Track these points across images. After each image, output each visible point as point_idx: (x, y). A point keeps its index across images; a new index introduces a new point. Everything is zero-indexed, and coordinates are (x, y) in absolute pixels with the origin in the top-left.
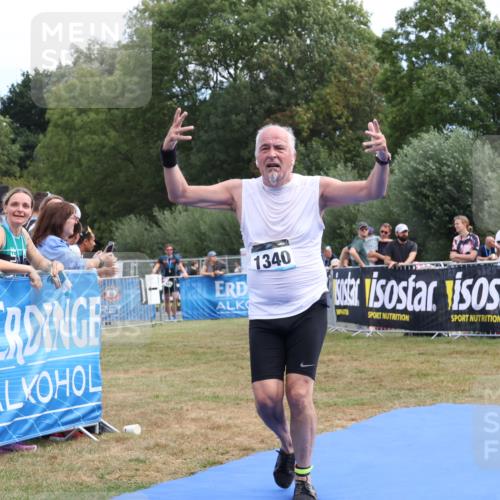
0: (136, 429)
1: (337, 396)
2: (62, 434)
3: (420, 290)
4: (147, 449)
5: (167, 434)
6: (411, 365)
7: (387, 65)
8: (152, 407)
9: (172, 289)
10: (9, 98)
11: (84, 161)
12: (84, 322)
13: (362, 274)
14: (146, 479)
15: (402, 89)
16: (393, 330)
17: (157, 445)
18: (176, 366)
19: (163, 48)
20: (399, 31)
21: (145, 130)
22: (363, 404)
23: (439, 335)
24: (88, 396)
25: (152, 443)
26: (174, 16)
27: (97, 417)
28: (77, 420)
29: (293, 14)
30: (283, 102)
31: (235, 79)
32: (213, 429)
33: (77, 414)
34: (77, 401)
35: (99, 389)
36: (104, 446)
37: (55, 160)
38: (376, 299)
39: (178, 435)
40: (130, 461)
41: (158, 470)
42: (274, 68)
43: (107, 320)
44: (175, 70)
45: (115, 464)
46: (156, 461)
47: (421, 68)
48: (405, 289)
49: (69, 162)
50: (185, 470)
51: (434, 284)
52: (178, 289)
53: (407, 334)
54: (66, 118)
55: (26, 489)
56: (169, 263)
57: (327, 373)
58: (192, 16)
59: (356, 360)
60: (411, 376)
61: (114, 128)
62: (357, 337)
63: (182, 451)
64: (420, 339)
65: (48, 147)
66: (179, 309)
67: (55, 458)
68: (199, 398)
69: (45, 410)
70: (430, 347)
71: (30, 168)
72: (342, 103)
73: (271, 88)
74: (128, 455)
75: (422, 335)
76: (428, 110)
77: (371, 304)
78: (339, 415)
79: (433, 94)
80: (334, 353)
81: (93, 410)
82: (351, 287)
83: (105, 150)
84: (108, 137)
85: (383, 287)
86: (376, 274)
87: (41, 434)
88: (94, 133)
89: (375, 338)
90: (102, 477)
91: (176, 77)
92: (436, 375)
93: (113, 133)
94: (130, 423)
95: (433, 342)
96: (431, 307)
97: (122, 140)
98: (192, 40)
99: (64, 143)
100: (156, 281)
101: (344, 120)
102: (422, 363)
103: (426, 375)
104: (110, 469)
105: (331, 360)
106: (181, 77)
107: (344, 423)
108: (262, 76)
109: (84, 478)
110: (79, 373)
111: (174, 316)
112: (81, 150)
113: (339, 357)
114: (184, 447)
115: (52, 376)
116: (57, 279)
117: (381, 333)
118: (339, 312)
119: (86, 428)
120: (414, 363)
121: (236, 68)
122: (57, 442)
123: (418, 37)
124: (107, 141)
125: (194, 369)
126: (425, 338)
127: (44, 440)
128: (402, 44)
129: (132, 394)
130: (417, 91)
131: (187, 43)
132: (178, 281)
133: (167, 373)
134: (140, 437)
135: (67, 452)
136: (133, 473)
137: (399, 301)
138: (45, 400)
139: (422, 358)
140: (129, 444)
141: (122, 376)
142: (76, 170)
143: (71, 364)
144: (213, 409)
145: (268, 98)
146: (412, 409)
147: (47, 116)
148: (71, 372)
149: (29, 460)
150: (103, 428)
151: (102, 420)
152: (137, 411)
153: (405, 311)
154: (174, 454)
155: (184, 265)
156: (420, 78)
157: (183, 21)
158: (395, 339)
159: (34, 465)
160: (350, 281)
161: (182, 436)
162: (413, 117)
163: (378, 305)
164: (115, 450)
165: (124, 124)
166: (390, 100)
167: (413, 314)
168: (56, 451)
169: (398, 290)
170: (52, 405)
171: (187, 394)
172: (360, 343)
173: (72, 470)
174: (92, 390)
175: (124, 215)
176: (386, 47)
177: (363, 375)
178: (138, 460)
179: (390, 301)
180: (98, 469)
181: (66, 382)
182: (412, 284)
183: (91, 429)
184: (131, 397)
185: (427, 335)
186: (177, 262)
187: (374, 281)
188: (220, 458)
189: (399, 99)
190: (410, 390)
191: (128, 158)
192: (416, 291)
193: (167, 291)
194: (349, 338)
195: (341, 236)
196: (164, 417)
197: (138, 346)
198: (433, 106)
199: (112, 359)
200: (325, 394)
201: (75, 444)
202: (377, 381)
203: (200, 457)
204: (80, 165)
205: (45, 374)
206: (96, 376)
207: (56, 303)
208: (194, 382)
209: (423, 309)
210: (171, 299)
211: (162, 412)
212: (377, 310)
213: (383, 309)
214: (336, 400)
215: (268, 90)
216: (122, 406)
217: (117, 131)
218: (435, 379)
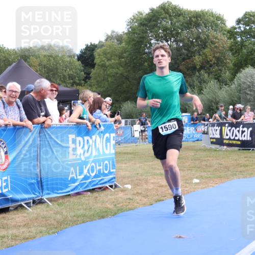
0: (129, 186)
1: (211, 174)
2: (100, 188)
3: (244, 131)
4: (134, 194)
5: (142, 189)
6: (241, 162)
7: (232, 40)
8: (136, 178)
9: (144, 131)
10: (80, 55)
11: (109, 79)
12: (108, 144)
13: (221, 125)
14: (133, 207)
15: (238, 50)
16: (234, 148)
17: (137, 193)
18: (145, 161)
19: (142, 34)
20: (237, 26)
21: (134, 67)
22: (221, 177)
23: (253, 150)
24: (110, 173)
25: (136, 192)
26: (146, 21)
27: (114, 181)
28: (106, 183)
29: (194, 19)
30: (189, 55)
31: (170, 46)
32: (160, 187)
33: (105, 180)
34: (106, 175)
35: (114, 170)
36: (116, 193)
37: (98, 79)
38: (227, 135)
39: (146, 189)
40: (127, 199)
41: (138, 203)
42: (186, 41)
43: (118, 143)
44: (146, 42)
45: (121, 200)
46: (137, 199)
47: (246, 41)
48: (239, 131)
49: (104, 80)
50: (148, 203)
51: (251, 129)
52: (146, 131)
53: (239, 149)
54: (102, 62)
55: (85, 209)
56: (143, 120)
57: (206, 165)
58: (154, 21)
59: (218, 160)
60: (241, 166)
61: (121, 66)
62: (219, 151)
63: (147, 196)
64: (245, 151)
65: (95, 74)
66: (147, 138)
67: (97, 197)
68: (155, 175)
69: (93, 179)
70: (249, 155)
71: (88, 83)
72: (213, 55)
73: (185, 50)
74: (125, 197)
75: (246, 150)
76: (249, 58)
77: (225, 137)
78: (211, 182)
79: (251, 52)
80: (210, 157)
81: (112, 179)
82: (216, 130)
83: (118, 75)
84: (119, 70)
85: (230, 130)
86: (227, 125)
87: (91, 188)
88: (114, 68)
89: (226, 151)
90: (115, 205)
91: (146, 45)
92: (252, 166)
93: (121, 68)
94: (127, 184)
95: (250, 152)
96: (249, 138)
97: (124, 71)
98: (153, 30)
99: (101, 72)
100: (137, 127)
101: (213, 62)
102: (246, 161)
103: (247, 166)
104: (118, 202)
105: (208, 160)
106: (148, 45)
107: (213, 185)
108: (181, 45)
109: (109, 206)
110: (106, 164)
111: (145, 142)
112: (108, 75)
113: (212, 158)
114: (148, 194)
115: (96, 165)
116: (98, 126)
117: (229, 149)
118: (212, 140)
119: (109, 186)
120: (242, 161)
121: (171, 41)
122: (98, 191)
123: (245, 29)
124: (119, 71)
125: (152, 163)
126: (247, 151)
127: (93, 190)
128: (238, 32)
129: (127, 172)
130: (245, 51)
131: (151, 32)
132: (147, 128)
133: (141, 164)
134: (131, 190)
135: (102, 195)
136: (127, 204)
137: (236, 136)
138: (93, 175)
139: (246, 159)
140: (126, 192)
141: (124, 165)
142: (107, 83)
143: (103, 160)
144: (160, 179)
145: (183, 54)
146: (241, 179)
147: (95, 62)
148: (103, 164)
149: (87, 198)
150: (116, 186)
151: (116, 183)
152: (130, 179)
153: (238, 140)
154: (144, 197)
155: (149, 121)
156: (245, 45)
157: (150, 22)
158: (235, 151)
159: (88, 200)
160: (216, 128)
161: (148, 189)
162: (243, 61)
163: (227, 137)
164: (121, 195)
165: (126, 64)
166: (233, 54)
167: (242, 141)
168: (97, 195)
169: (236, 131)
170: (96, 176)
171: (149, 173)
172: (220, 153)
173: (103, 202)
174: (112, 171)
175: (125, 101)
176: (232, 33)
177: (222, 166)
178: (130, 199)
179: (233, 136)
180: (114, 202)
181: (101, 167)
182: (241, 129)
183: (111, 186)
184: (127, 174)
185: (248, 150)
186: (146, 120)
187: (226, 128)
188: (162, 198)
189: (237, 54)
190: (240, 172)
191: (127, 78)
192: (243, 132)
193: (142, 131)
194: (216, 151)
195: (213, 110)
196: (140, 182)
197: (130, 153)
198: (251, 57)
199: (120, 159)
200: (205, 173)
201: (105, 192)
202: (227, 168)
203: (155, 198)
204: (108, 81)
205: (93, 164)
206: (113, 165)
207: (98, 136)
208: (152, 168)
209: (246, 139)
210: (144, 134)
211: (140, 180)
212: (227, 139)
213: (230, 139)
214: (210, 176)
215: (184, 51)
216: (124, 177)
217: (123, 67)
218: (251, 167)
